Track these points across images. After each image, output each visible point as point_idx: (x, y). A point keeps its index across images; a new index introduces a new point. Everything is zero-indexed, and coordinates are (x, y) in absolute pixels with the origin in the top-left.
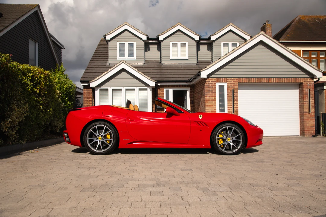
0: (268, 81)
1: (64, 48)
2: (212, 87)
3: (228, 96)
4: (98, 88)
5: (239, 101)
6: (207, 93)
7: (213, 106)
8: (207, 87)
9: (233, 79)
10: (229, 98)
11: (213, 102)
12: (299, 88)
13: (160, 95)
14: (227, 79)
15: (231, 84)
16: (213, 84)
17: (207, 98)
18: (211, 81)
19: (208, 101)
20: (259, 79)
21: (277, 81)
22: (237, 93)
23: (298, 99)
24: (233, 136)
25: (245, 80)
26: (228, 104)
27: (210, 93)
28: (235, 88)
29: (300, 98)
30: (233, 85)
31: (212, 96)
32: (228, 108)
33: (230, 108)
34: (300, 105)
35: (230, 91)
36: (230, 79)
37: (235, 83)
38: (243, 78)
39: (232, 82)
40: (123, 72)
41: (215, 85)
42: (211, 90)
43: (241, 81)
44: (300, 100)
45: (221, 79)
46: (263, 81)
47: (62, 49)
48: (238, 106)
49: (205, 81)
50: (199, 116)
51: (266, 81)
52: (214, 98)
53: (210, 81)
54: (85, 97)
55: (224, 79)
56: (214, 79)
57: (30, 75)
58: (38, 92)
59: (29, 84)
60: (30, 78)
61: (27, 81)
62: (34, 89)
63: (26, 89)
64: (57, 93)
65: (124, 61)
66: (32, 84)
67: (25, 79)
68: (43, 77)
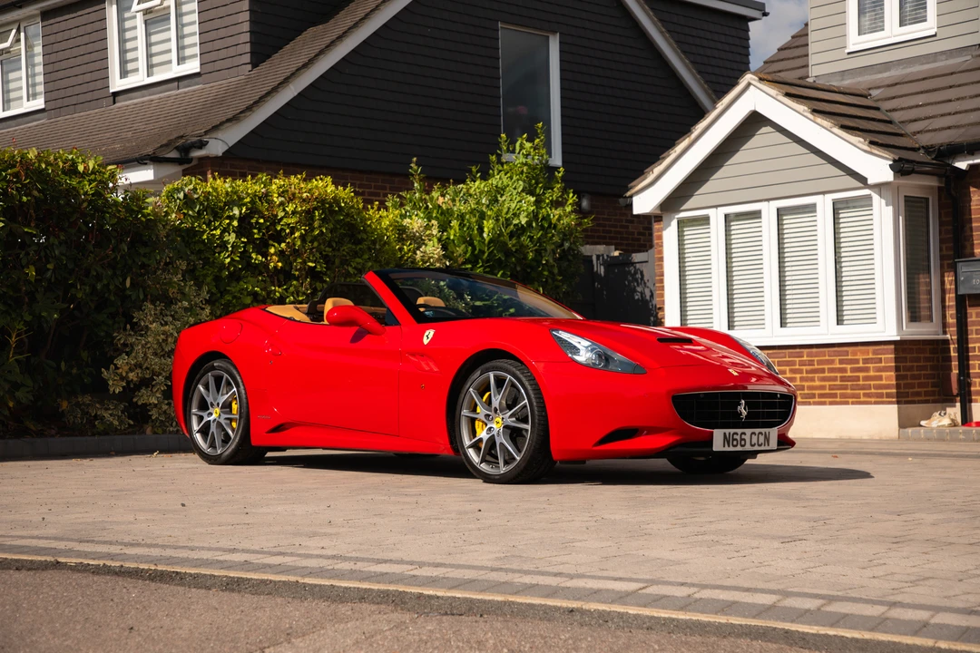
1: (765, 14)
4: (673, 215)
40: (758, 132)
57: (236, 211)
58: (272, 264)
59: (232, 241)
60: (235, 223)
61: (227, 234)
62: (254, 255)
63: (213, 262)
64: (430, 258)
65: (754, 77)
66: (243, 242)
67: (215, 229)
68: (294, 213)
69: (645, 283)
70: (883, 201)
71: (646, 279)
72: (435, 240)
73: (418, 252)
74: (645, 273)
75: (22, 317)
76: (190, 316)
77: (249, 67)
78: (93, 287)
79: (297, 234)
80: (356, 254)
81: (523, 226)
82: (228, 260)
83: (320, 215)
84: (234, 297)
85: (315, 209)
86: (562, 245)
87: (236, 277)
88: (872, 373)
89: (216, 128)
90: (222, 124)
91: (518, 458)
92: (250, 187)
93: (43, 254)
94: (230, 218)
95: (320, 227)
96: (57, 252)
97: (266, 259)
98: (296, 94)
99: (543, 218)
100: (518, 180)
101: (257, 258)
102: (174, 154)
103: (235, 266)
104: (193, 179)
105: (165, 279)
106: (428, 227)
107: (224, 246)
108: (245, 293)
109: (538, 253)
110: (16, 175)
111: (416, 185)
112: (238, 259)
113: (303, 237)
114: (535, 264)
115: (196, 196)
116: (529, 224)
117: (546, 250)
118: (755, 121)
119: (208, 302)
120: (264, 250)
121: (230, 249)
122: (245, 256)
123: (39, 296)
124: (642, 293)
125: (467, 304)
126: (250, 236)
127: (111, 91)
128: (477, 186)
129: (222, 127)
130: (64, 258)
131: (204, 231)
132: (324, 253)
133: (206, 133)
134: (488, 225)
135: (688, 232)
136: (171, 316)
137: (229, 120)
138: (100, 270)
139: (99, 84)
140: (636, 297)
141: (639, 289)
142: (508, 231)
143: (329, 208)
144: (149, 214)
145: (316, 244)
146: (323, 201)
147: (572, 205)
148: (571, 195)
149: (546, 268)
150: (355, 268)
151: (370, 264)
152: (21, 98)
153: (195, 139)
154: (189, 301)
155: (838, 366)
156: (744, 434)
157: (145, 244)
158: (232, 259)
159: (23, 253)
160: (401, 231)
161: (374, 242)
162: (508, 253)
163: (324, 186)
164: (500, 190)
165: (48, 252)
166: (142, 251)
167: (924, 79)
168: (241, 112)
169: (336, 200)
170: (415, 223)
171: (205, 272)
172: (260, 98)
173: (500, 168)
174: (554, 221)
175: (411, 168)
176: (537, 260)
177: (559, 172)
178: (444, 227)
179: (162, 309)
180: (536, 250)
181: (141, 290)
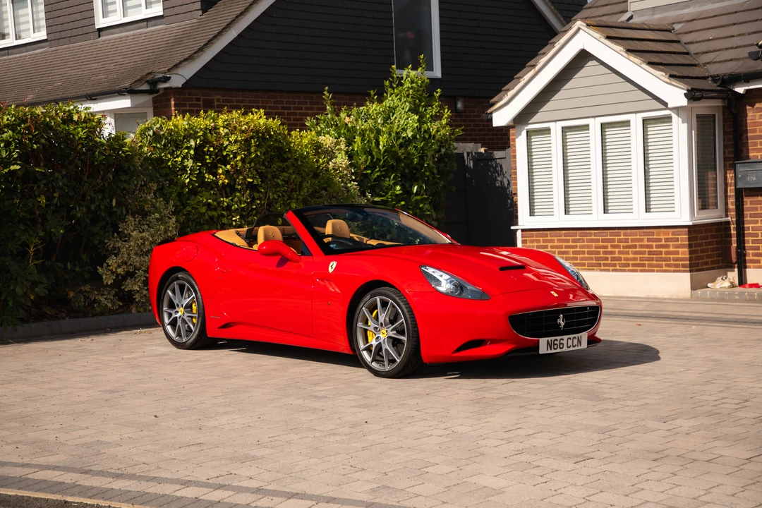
4: (522, 127)
40: (586, 65)
50: (331, 264)
57: (192, 143)
58: (221, 181)
59: (190, 165)
60: (192, 152)
61: (186, 160)
62: (207, 176)
63: (177, 182)
64: (339, 167)
65: (583, 23)
66: (198, 166)
67: (178, 157)
68: (236, 141)
69: (503, 174)
70: (680, 120)
71: (504, 171)
72: (343, 153)
73: (330, 163)
74: (503, 166)
75: (37, 234)
76: (161, 224)
77: (200, 12)
78: (89, 208)
79: (239, 158)
80: (283, 170)
81: (409, 138)
82: (187, 181)
83: (255, 142)
84: (193, 208)
85: (252, 137)
86: (439, 151)
87: (193, 192)
88: (671, 249)
89: (176, 66)
90: (181, 63)
91: (398, 361)
92: (202, 122)
93: (50, 186)
94: (188, 148)
95: (255, 151)
96: (60, 184)
97: (216, 178)
98: (236, 35)
99: (425, 131)
100: (405, 102)
101: (209, 177)
102: (145, 87)
103: (192, 184)
104: (160, 119)
105: (142, 197)
106: (337, 143)
107: (184, 169)
108: (201, 204)
109: (421, 158)
110: (28, 128)
111: (328, 107)
112: (195, 179)
113: (243, 160)
114: (419, 167)
115: (162, 133)
116: (414, 137)
117: (427, 156)
118: (583, 57)
119: (173, 213)
120: (214, 170)
121: (189, 172)
122: (200, 176)
123: (48, 217)
124: (501, 182)
125: (368, 200)
126: (203, 160)
127: (97, 27)
128: (374, 108)
129: (181, 66)
130: (66, 188)
131: (169, 160)
132: (259, 171)
133: (169, 70)
134: (383, 140)
135: (534, 139)
136: (148, 225)
137: (186, 60)
138: (93, 195)
139: (87, 22)
140: (497, 185)
141: (499, 179)
142: (398, 143)
143: (262, 136)
144: (127, 151)
145: (253, 164)
146: (258, 132)
147: (447, 118)
148: (446, 110)
149: (428, 169)
150: (283, 180)
151: (294, 176)
152: (29, 30)
153: (161, 76)
154: (160, 213)
155: (646, 243)
156: (563, 339)
157: (126, 172)
158: (190, 179)
159: (36, 186)
160: (318, 147)
161: (297, 160)
162: (398, 160)
163: (258, 119)
164: (392, 110)
165: (54, 184)
166: (123, 178)
167: (714, 16)
168: (195, 53)
169: (267, 130)
170: (327, 141)
171: (171, 190)
172: (209, 41)
173: (392, 92)
174: (432, 134)
175: (324, 95)
176: (421, 164)
177: (437, 93)
178: (349, 143)
179: (140, 220)
180: (419, 156)
181: (124, 207)
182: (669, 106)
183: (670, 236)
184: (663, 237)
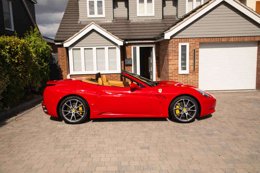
0: (228, 40)
1: (37, 3)
2: (175, 47)
3: (190, 56)
4: (71, 48)
5: (199, 59)
6: (170, 52)
7: (175, 64)
8: (170, 47)
9: (194, 39)
10: (191, 57)
11: (175, 61)
12: (258, 45)
13: (128, 52)
14: (189, 39)
15: (193, 43)
16: (176, 45)
17: (170, 58)
18: (175, 42)
19: (171, 60)
20: (219, 39)
21: (237, 39)
22: (198, 52)
23: (256, 56)
24: (189, 107)
25: (206, 39)
26: (189, 62)
27: (173, 53)
28: (197, 47)
29: (258, 55)
30: (195, 45)
31: (175, 56)
32: (189, 66)
33: (192, 66)
34: (257, 62)
35: (191, 50)
36: (192, 39)
37: (197, 43)
38: (204, 38)
39: (193, 42)
40: (93, 33)
41: (178, 46)
42: (174, 50)
43: (202, 41)
44: (258, 57)
45: (183, 40)
46: (223, 40)
47: (35, 3)
48: (198, 64)
49: (169, 42)
50: (159, 90)
51: (226, 40)
52: (176, 57)
53: (173, 42)
54: (60, 55)
55: (186, 39)
56: (177, 40)
57: (7, 47)
58: (16, 61)
60: (8, 50)
61: (6, 53)
63: (5, 62)
64: (33, 57)
65: (94, 22)
67: (3, 52)
69: (55, 60)
70: (118, 49)
71: (55, 59)
72: (33, 53)
81: (45, 49)
82: (8, 61)
88: (116, 79)
91: (192, 117)
101: (13, 60)
103: (10, 63)
112: (10, 60)
113: (21, 54)
120: (14, 57)
121: (8, 58)
124: (54, 62)
126: (11, 54)
134: (41, 49)
135: (75, 51)
140: (53, 63)
141: (54, 61)
155: (109, 77)
182: (118, 45)
183: (116, 76)
184: (114, 76)
